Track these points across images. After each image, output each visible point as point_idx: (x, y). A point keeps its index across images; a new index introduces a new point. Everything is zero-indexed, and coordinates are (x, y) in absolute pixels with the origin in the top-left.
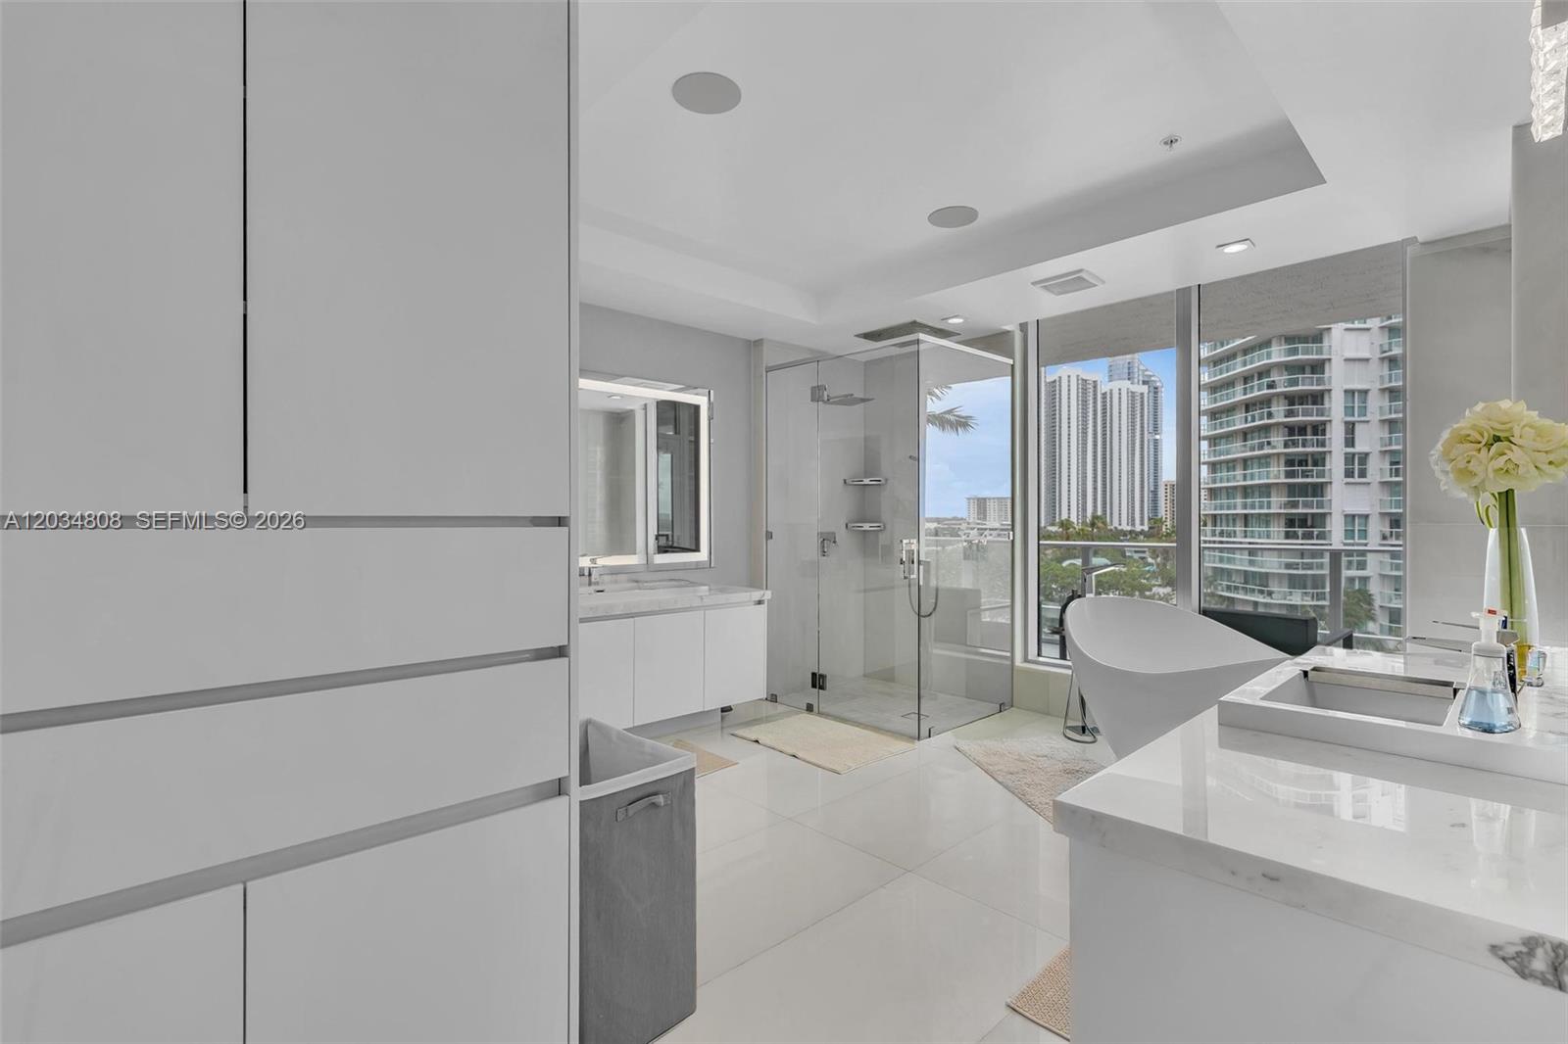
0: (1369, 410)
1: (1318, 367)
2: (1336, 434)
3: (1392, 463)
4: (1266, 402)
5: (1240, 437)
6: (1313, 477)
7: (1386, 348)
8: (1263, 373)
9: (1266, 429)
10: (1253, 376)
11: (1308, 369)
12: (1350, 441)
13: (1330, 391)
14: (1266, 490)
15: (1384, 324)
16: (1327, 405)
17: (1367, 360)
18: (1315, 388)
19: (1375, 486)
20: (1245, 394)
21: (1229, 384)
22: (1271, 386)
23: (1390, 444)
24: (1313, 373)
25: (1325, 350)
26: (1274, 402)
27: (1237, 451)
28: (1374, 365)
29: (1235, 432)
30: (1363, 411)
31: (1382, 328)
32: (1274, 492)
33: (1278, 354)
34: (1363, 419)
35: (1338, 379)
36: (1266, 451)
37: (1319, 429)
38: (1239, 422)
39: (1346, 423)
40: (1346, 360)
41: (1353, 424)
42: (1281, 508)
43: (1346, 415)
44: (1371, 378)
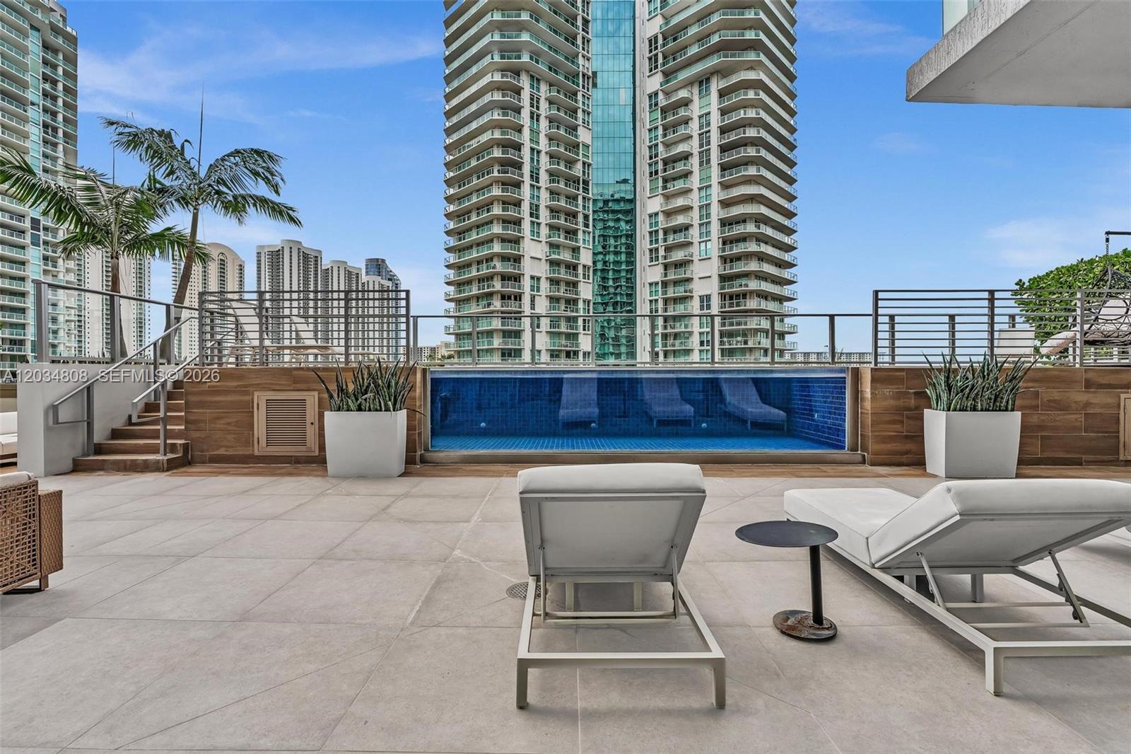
0: (541, 289)
1: (517, 259)
2: (526, 300)
3: (551, 321)
4: (490, 278)
5: (475, 300)
6: (515, 326)
7: (548, 255)
8: (489, 259)
9: (490, 295)
10: (483, 262)
11: (512, 260)
12: (533, 307)
13: (523, 274)
14: (490, 333)
15: (547, 240)
16: (522, 283)
17: (540, 259)
18: (516, 271)
19: (544, 333)
20: (478, 272)
21: (468, 265)
22: (494, 268)
23: (550, 310)
24: (514, 262)
25: (521, 249)
26: (495, 279)
27: (474, 309)
28: (543, 261)
29: (473, 297)
30: (538, 290)
31: (546, 242)
32: (495, 335)
33: (497, 248)
34: (538, 294)
35: (528, 268)
36: (492, 308)
37: (518, 297)
38: (475, 290)
39: (531, 295)
40: (531, 257)
41: (534, 297)
42: (499, 345)
43: (531, 291)
44: (543, 270)
